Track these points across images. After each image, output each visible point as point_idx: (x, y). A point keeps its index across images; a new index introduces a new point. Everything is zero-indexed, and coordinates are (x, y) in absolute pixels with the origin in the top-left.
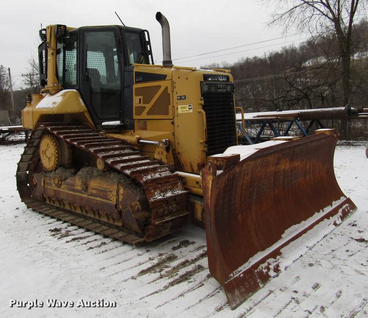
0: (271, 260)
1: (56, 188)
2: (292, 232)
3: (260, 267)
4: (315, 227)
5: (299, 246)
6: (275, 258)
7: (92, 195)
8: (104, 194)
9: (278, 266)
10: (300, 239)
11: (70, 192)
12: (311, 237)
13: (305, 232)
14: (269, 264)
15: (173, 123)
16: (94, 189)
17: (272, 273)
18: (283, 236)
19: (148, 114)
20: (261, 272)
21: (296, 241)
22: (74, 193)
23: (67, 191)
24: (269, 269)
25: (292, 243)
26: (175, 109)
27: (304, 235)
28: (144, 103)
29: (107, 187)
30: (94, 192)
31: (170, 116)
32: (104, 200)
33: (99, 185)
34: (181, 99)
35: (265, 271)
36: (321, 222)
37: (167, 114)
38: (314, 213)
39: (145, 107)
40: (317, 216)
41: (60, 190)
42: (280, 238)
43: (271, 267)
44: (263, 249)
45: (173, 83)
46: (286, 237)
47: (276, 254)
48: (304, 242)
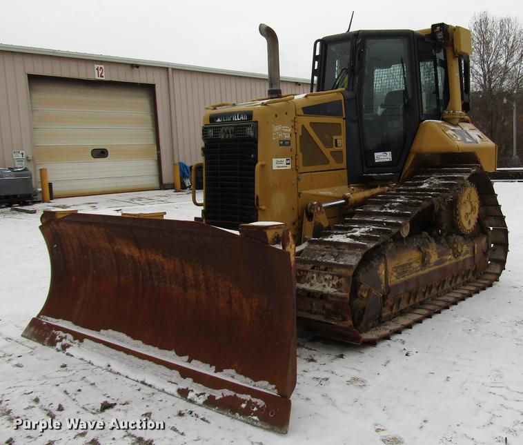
0: (70, 337)
2: (114, 338)
3: (58, 332)
4: (147, 363)
5: (103, 355)
6: (75, 339)
9: (69, 346)
10: (113, 351)
12: (127, 364)
13: (128, 352)
14: (65, 338)
17: (59, 345)
18: (102, 331)
20: (55, 336)
21: (108, 349)
24: (61, 341)
25: (101, 346)
27: (122, 353)
35: (58, 338)
36: (163, 367)
38: (170, 349)
40: (170, 356)
42: (98, 330)
43: (64, 341)
44: (76, 323)
46: (103, 335)
47: (80, 338)
48: (113, 359)
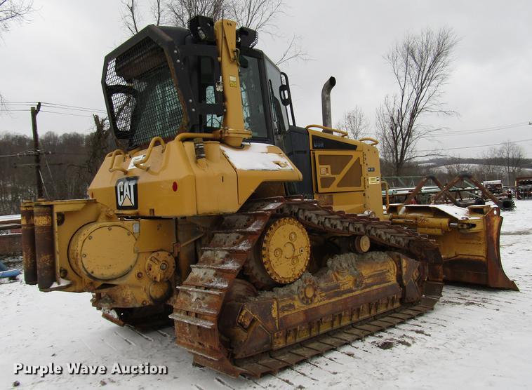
1: (306, 307)
7: (368, 286)
8: (381, 277)
11: (333, 300)
15: (364, 195)
16: (370, 277)
19: (339, 185)
22: (340, 298)
23: (327, 302)
26: (366, 180)
28: (332, 173)
29: (383, 268)
30: (369, 281)
31: (362, 188)
32: (383, 285)
33: (372, 270)
34: (370, 171)
37: (360, 185)
39: (334, 178)
41: (313, 306)
45: (364, 155)
